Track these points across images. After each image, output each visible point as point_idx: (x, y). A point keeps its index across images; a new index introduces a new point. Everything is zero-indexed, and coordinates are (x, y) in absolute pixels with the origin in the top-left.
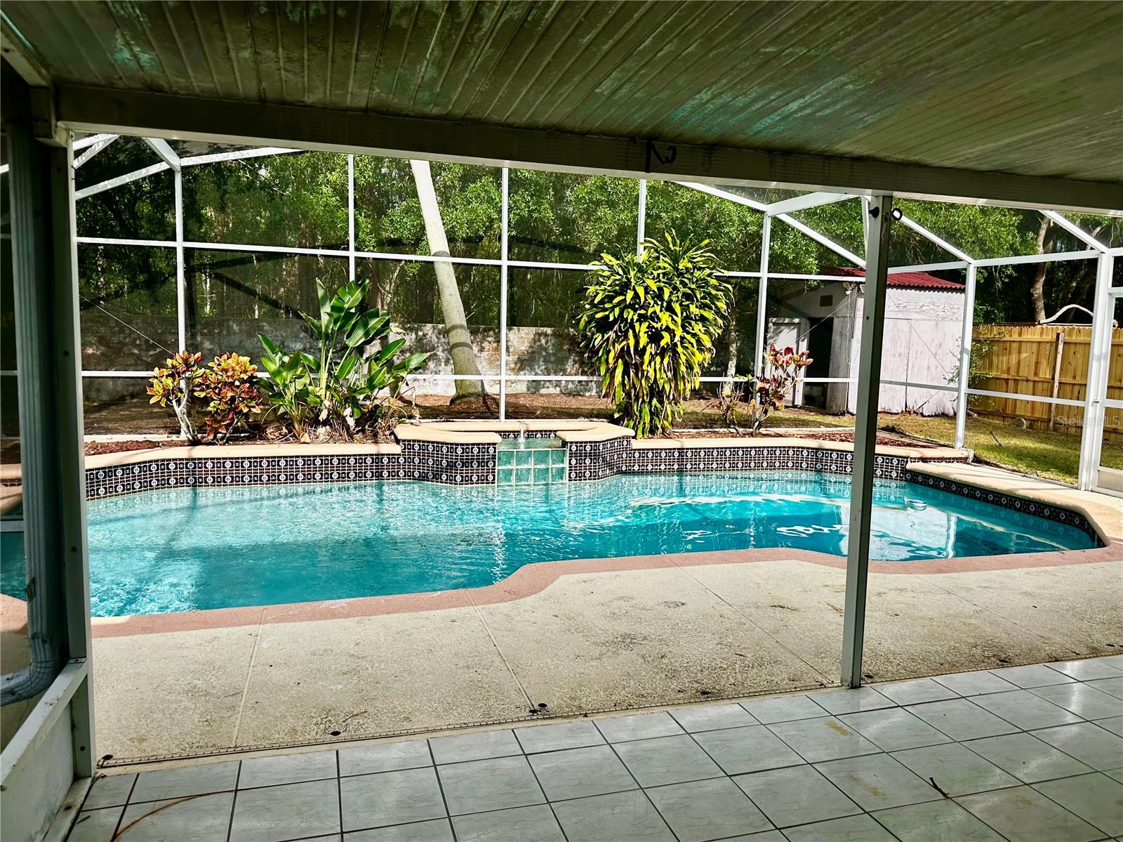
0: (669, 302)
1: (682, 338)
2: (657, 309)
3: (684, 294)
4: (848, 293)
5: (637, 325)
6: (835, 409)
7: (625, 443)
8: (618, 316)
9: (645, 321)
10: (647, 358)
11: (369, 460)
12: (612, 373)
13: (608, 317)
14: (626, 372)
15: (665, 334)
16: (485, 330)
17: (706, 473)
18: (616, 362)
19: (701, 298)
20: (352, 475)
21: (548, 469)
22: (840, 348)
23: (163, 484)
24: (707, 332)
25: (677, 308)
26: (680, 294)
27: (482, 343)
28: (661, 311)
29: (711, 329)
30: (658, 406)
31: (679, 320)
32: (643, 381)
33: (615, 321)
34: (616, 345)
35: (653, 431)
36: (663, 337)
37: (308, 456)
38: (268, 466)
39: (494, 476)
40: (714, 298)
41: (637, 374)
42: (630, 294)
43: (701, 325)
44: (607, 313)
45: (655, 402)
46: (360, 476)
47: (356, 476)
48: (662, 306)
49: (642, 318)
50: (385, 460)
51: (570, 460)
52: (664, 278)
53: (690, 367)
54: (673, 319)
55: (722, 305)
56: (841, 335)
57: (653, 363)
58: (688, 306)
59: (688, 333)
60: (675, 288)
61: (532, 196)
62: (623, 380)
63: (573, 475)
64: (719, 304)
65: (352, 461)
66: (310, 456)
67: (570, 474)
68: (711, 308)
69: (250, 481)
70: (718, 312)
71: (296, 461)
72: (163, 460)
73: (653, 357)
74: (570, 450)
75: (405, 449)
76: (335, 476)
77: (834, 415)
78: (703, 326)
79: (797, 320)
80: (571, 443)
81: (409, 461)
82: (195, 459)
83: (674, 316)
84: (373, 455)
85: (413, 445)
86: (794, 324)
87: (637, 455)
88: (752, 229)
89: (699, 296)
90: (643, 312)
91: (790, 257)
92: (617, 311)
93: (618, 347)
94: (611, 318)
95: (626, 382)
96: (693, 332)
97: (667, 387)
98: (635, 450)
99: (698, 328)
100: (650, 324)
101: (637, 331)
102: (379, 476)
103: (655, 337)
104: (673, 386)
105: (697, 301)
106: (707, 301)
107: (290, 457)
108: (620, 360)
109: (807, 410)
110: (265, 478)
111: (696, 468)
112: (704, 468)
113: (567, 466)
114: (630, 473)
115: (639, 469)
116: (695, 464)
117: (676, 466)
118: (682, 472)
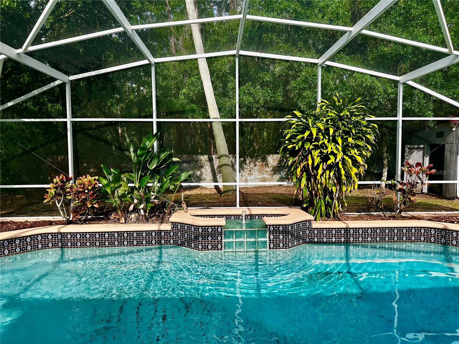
0: (334, 137)
1: (343, 159)
2: (326, 141)
3: (344, 131)
4: (454, 129)
5: (313, 152)
6: (448, 196)
7: (308, 224)
8: (301, 147)
9: (318, 149)
10: (320, 171)
11: (154, 234)
12: (300, 180)
13: (295, 147)
14: (308, 180)
15: (332, 157)
16: (256, 156)
17: (363, 244)
18: (302, 174)
19: (356, 133)
20: (144, 242)
21: (255, 241)
22: (450, 161)
23: (45, 246)
24: (361, 155)
25: (340, 141)
26: (341, 131)
27: (255, 162)
28: (328, 142)
29: (364, 153)
30: (330, 200)
31: (340, 148)
32: (319, 186)
33: (299, 150)
34: (301, 164)
35: (328, 216)
36: (330, 159)
37: (120, 232)
38: (99, 237)
39: (222, 245)
40: (364, 133)
41: (315, 181)
42: (307, 133)
43: (356, 151)
44: (295, 145)
45: (327, 198)
46: (149, 243)
47: (146, 243)
48: (329, 140)
49: (316, 147)
50: (163, 234)
51: (269, 236)
52: (331, 122)
53: (348, 176)
54: (336, 147)
55: (371, 138)
56: (451, 152)
57: (324, 175)
58: (347, 139)
59: (347, 155)
60: (338, 128)
61: (271, 90)
62: (308, 184)
63: (272, 246)
64: (368, 136)
65: (144, 234)
66: (121, 232)
67: (269, 245)
68: (363, 139)
69: (90, 245)
70: (368, 141)
71: (114, 234)
72: (45, 234)
73: (324, 171)
74: (269, 230)
75: (173, 227)
76: (135, 243)
77: (448, 199)
78: (358, 151)
79: (422, 146)
80: (269, 225)
81: (175, 234)
82: (62, 233)
83: (337, 145)
84: (156, 231)
85: (178, 225)
86: (420, 148)
87: (316, 232)
88: (392, 96)
89: (354, 132)
90: (316, 143)
91: (417, 110)
92: (300, 143)
93: (302, 165)
94: (297, 148)
95: (309, 186)
96: (350, 154)
97: (334, 189)
98: (315, 229)
99: (354, 152)
100: (321, 151)
101: (313, 155)
102: (160, 243)
103: (325, 158)
104: (338, 188)
105: (353, 135)
106: (360, 135)
107: (111, 232)
108: (305, 173)
109: (430, 195)
110: (98, 244)
111: (356, 241)
112: (362, 240)
113: (268, 240)
114: (312, 243)
115: (318, 241)
116: (356, 238)
117: (343, 240)
118: (347, 243)
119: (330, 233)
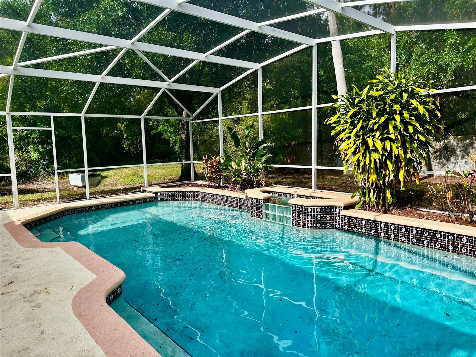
51: (293, 214)
63: (294, 223)
74: (293, 208)
87: (346, 219)
98: (345, 216)
111: (388, 237)
112: (394, 238)
113: (292, 217)
114: (342, 230)
115: (348, 229)
116: (387, 234)
117: (373, 233)
118: (377, 238)
119: (360, 223)
